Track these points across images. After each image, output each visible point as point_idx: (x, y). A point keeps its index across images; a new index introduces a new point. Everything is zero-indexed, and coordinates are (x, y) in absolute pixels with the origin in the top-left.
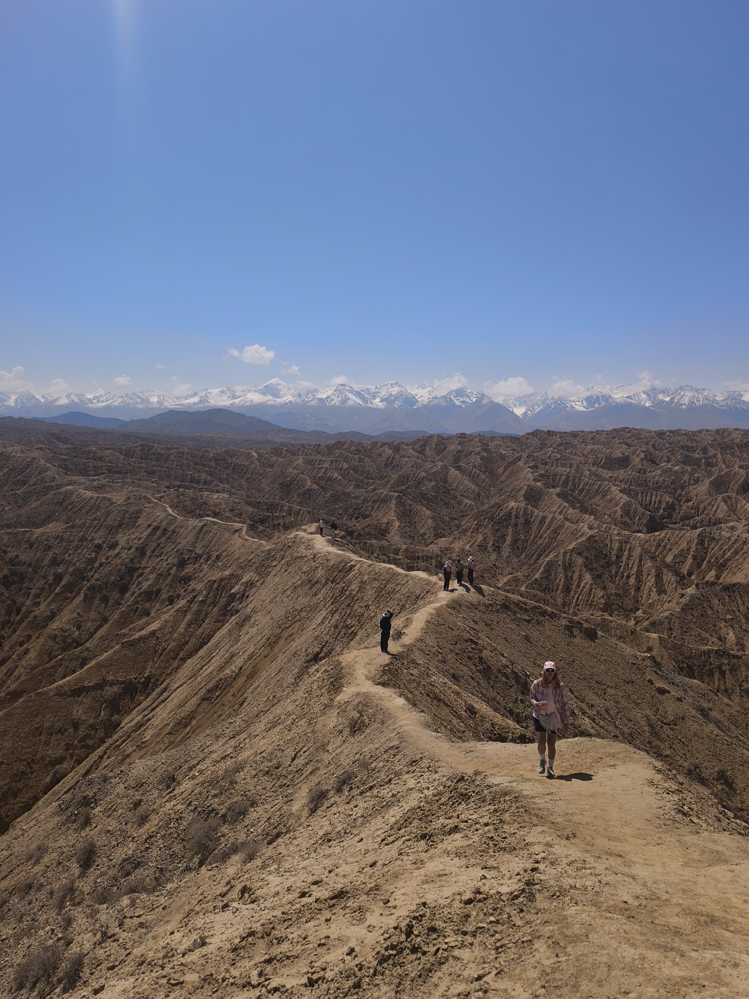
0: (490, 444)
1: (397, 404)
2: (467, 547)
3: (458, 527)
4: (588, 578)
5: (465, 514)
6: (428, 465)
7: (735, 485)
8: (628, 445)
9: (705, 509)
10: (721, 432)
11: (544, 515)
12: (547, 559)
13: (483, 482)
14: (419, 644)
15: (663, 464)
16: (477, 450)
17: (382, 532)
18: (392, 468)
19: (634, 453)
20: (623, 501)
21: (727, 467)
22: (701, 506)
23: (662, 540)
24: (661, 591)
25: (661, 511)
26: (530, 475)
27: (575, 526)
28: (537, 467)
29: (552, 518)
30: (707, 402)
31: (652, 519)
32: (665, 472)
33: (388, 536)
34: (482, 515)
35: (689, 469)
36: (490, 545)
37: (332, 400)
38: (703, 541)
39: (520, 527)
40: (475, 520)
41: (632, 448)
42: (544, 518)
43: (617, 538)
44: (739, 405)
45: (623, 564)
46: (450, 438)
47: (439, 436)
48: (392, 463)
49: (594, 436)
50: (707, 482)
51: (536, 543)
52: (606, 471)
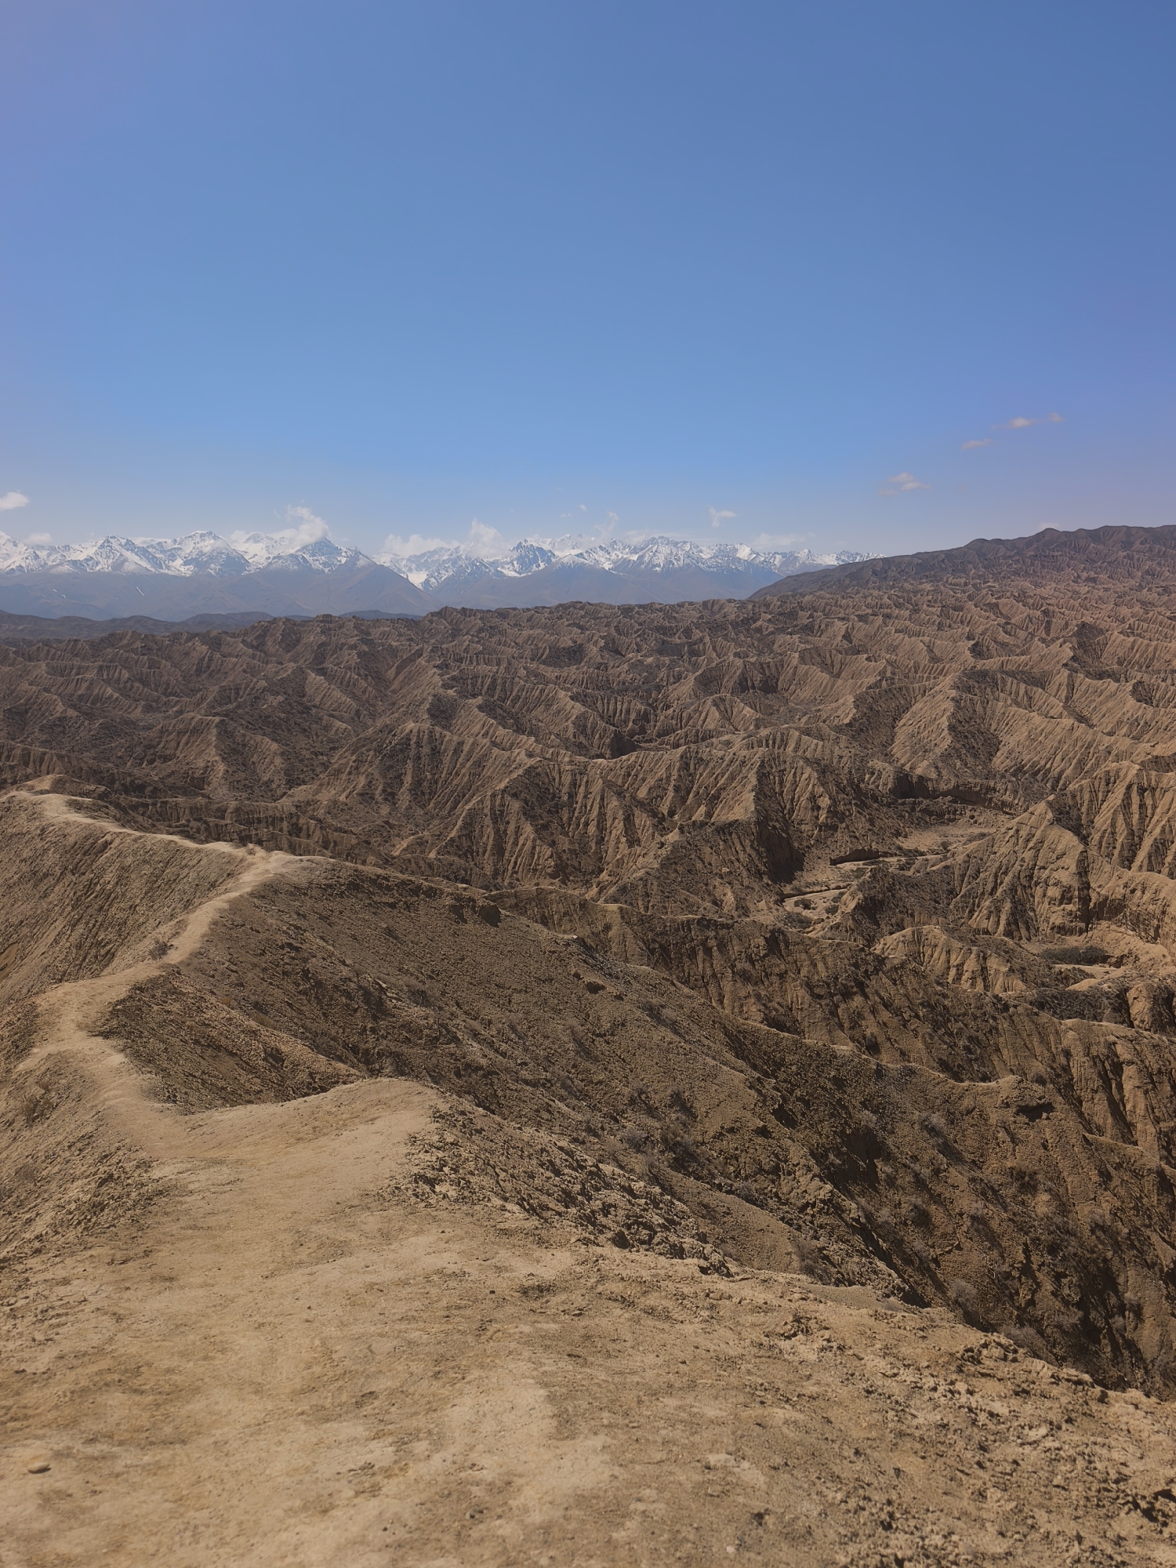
0: (373, 631)
1: (213, 568)
2: (342, 798)
3: (325, 766)
4: (528, 830)
5: (336, 745)
6: (271, 668)
7: (729, 682)
8: (581, 627)
9: (690, 718)
10: (709, 606)
11: (461, 739)
12: (467, 807)
13: (364, 692)
14: (196, 961)
15: (631, 655)
16: (353, 641)
17: (196, 784)
18: (210, 675)
19: (589, 640)
20: (575, 713)
21: (719, 656)
22: (684, 714)
23: (631, 767)
24: (633, 842)
25: (631, 724)
26: (437, 678)
27: (507, 754)
28: (447, 666)
29: (473, 744)
30: (688, 561)
31: (618, 737)
32: (633, 666)
33: (208, 789)
34: (364, 746)
35: (667, 660)
36: (378, 792)
37: (97, 563)
38: (688, 765)
39: (425, 760)
40: (353, 754)
41: (587, 632)
42: (461, 744)
43: (567, 768)
44: (734, 564)
45: (578, 806)
46: (306, 622)
47: (288, 620)
48: (208, 667)
49: (532, 616)
50: (692, 678)
51: (451, 783)
52: (551, 669)
